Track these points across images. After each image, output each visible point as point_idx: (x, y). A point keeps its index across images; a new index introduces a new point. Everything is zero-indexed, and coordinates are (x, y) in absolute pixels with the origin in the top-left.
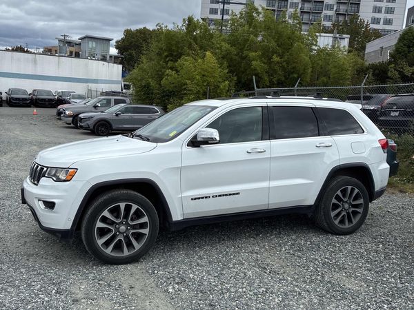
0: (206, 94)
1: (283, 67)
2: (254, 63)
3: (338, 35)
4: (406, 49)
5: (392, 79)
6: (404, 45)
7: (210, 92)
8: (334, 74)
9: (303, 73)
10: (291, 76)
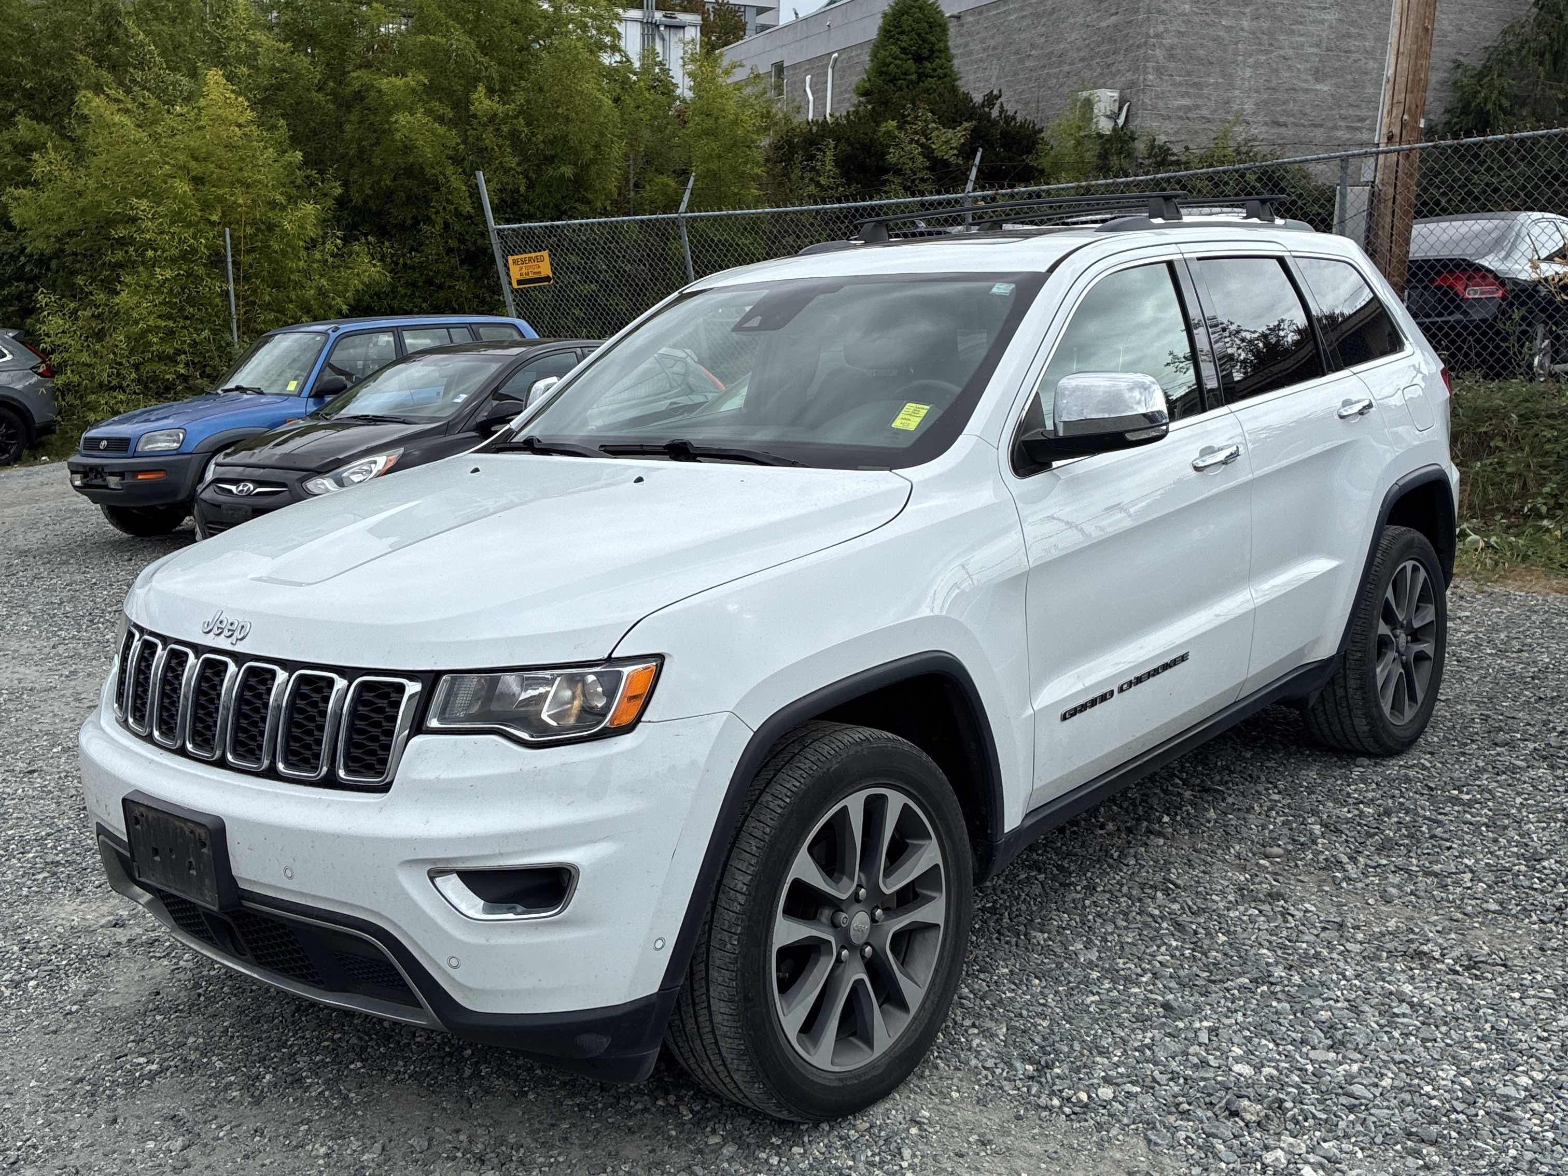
0: (224, 261)
1: (514, 135)
2: (402, 119)
3: (658, 16)
4: (910, 65)
5: (898, 172)
6: (904, 50)
7: (236, 252)
8: (705, 161)
9: (593, 161)
10: (550, 172)
